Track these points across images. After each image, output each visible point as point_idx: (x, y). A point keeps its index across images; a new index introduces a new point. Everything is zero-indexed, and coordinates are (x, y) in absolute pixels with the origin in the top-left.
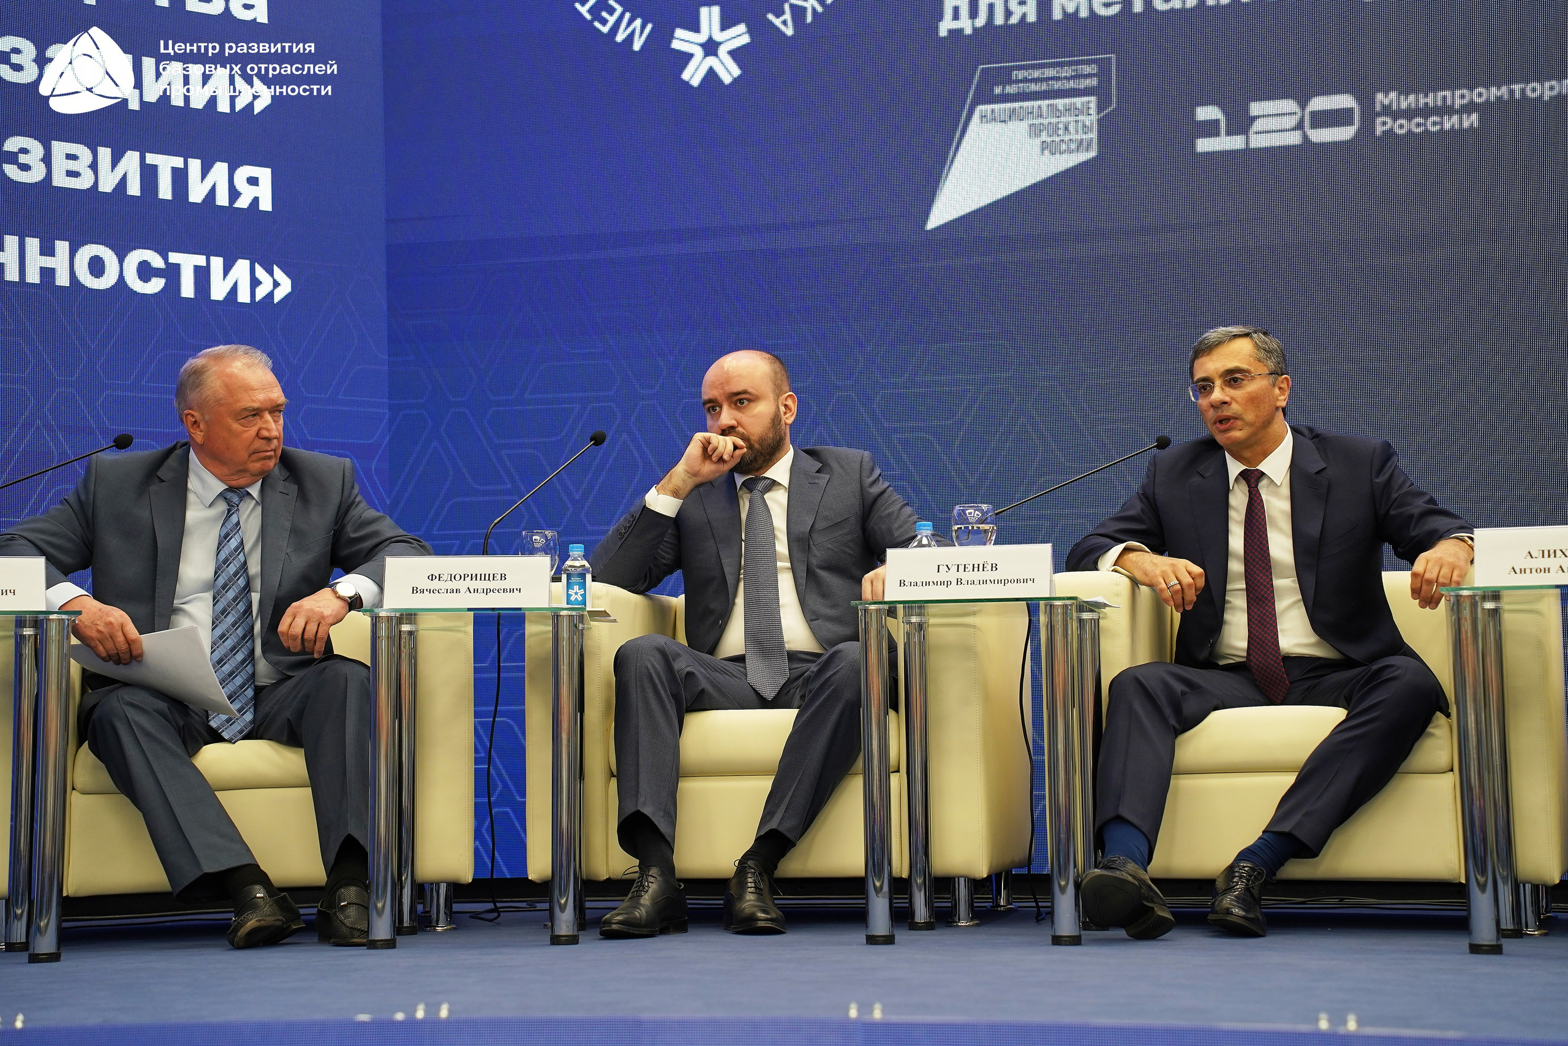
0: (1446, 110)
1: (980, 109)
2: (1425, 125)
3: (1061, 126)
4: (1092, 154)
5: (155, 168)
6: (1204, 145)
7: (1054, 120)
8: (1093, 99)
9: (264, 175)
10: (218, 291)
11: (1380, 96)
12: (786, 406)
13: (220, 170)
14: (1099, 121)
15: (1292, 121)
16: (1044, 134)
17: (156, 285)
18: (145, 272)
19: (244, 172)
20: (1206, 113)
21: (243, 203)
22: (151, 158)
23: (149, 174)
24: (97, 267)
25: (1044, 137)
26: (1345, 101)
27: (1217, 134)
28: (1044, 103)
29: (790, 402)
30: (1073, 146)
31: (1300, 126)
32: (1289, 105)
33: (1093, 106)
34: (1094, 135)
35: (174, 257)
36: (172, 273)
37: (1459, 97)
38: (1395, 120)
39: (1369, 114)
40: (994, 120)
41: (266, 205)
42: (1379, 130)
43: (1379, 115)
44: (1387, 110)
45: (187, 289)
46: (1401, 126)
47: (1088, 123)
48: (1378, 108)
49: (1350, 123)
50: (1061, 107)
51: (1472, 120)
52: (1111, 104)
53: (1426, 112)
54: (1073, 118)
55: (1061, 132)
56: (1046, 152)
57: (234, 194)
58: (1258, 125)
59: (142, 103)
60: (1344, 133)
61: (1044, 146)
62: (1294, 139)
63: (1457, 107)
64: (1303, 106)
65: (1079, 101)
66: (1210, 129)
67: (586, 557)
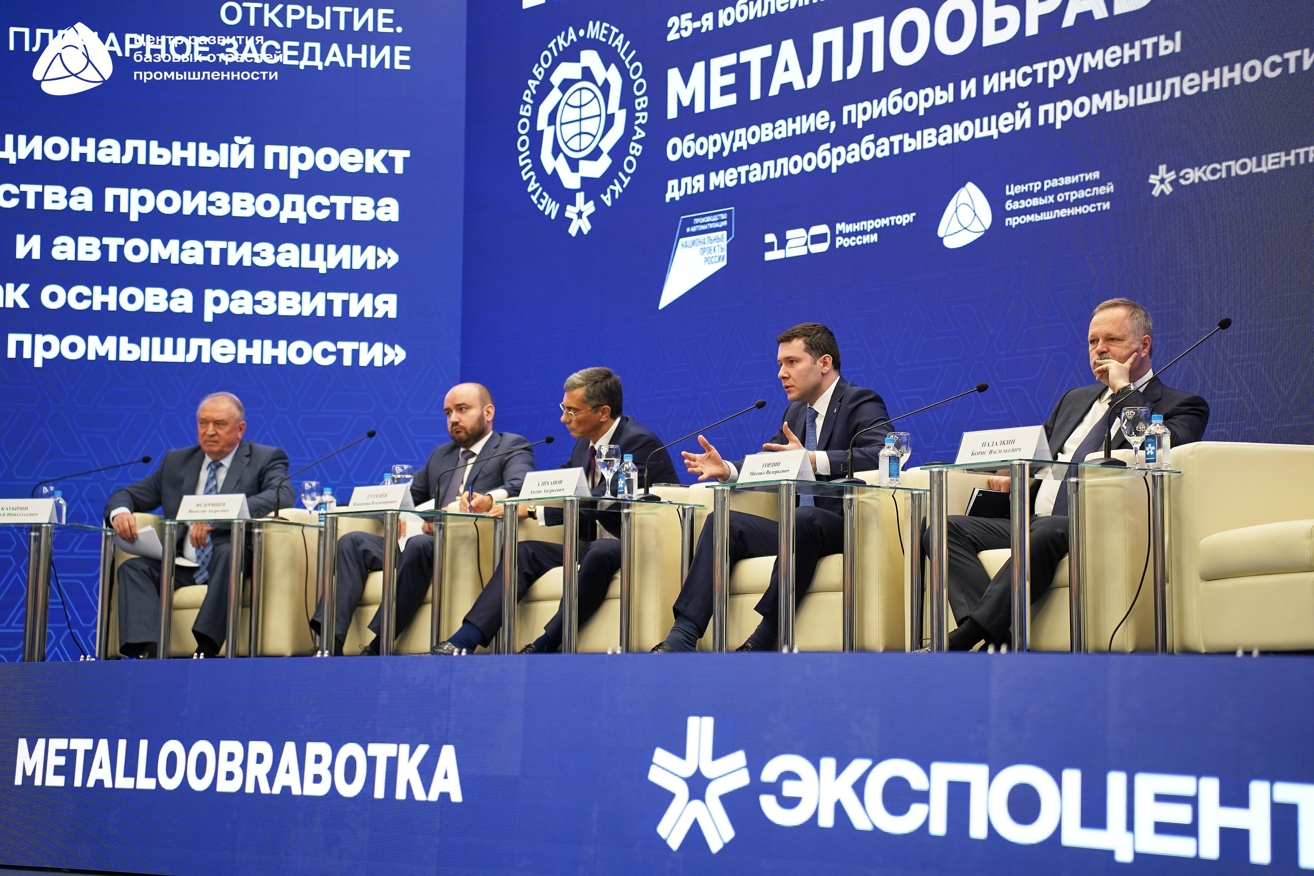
0: (864, 232)
1: (682, 240)
2: (856, 241)
3: (712, 249)
4: (724, 263)
5: (332, 301)
6: (769, 256)
7: (709, 245)
8: (725, 233)
9: (392, 298)
10: (364, 361)
11: (838, 225)
12: (488, 412)
13: (368, 297)
14: (728, 245)
15: (803, 241)
16: (706, 253)
17: (331, 360)
18: (325, 353)
19: (382, 297)
20: (770, 238)
21: (379, 315)
22: (331, 296)
23: (329, 304)
24: (300, 353)
25: (706, 255)
26: (823, 229)
27: (773, 250)
28: (706, 236)
29: (490, 410)
30: (717, 259)
31: (806, 244)
32: (801, 232)
33: (725, 236)
34: (725, 253)
35: (341, 345)
36: (339, 353)
37: (870, 225)
38: (844, 238)
39: (834, 236)
40: (686, 246)
41: (393, 314)
42: (838, 245)
43: (838, 236)
44: (841, 233)
45: (347, 361)
46: (847, 242)
47: (723, 247)
48: (837, 233)
49: (826, 241)
50: (713, 238)
51: (874, 238)
52: (731, 235)
53: (856, 234)
54: (717, 244)
55: (712, 251)
56: (707, 262)
57: (375, 310)
58: (789, 244)
59: (328, 269)
60: (822, 247)
61: (707, 259)
62: (803, 251)
63: (869, 230)
64: (807, 233)
65: (719, 234)
66: (770, 247)
67: (332, 495)
